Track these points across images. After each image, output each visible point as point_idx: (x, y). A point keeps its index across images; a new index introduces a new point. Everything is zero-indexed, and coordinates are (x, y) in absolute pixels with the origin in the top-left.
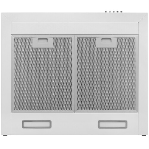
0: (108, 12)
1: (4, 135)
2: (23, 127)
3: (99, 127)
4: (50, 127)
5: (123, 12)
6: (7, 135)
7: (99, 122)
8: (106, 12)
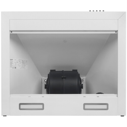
0: (92, 11)
1: (4, 116)
2: (20, 109)
3: (84, 109)
4: (43, 109)
5: (105, 11)
6: (6, 116)
7: (85, 104)
8: (90, 11)
